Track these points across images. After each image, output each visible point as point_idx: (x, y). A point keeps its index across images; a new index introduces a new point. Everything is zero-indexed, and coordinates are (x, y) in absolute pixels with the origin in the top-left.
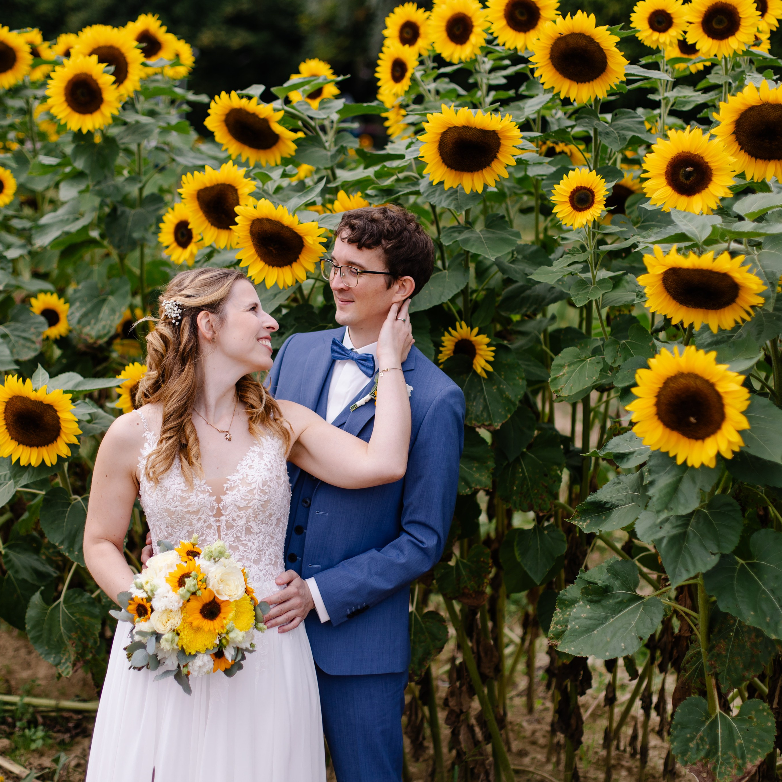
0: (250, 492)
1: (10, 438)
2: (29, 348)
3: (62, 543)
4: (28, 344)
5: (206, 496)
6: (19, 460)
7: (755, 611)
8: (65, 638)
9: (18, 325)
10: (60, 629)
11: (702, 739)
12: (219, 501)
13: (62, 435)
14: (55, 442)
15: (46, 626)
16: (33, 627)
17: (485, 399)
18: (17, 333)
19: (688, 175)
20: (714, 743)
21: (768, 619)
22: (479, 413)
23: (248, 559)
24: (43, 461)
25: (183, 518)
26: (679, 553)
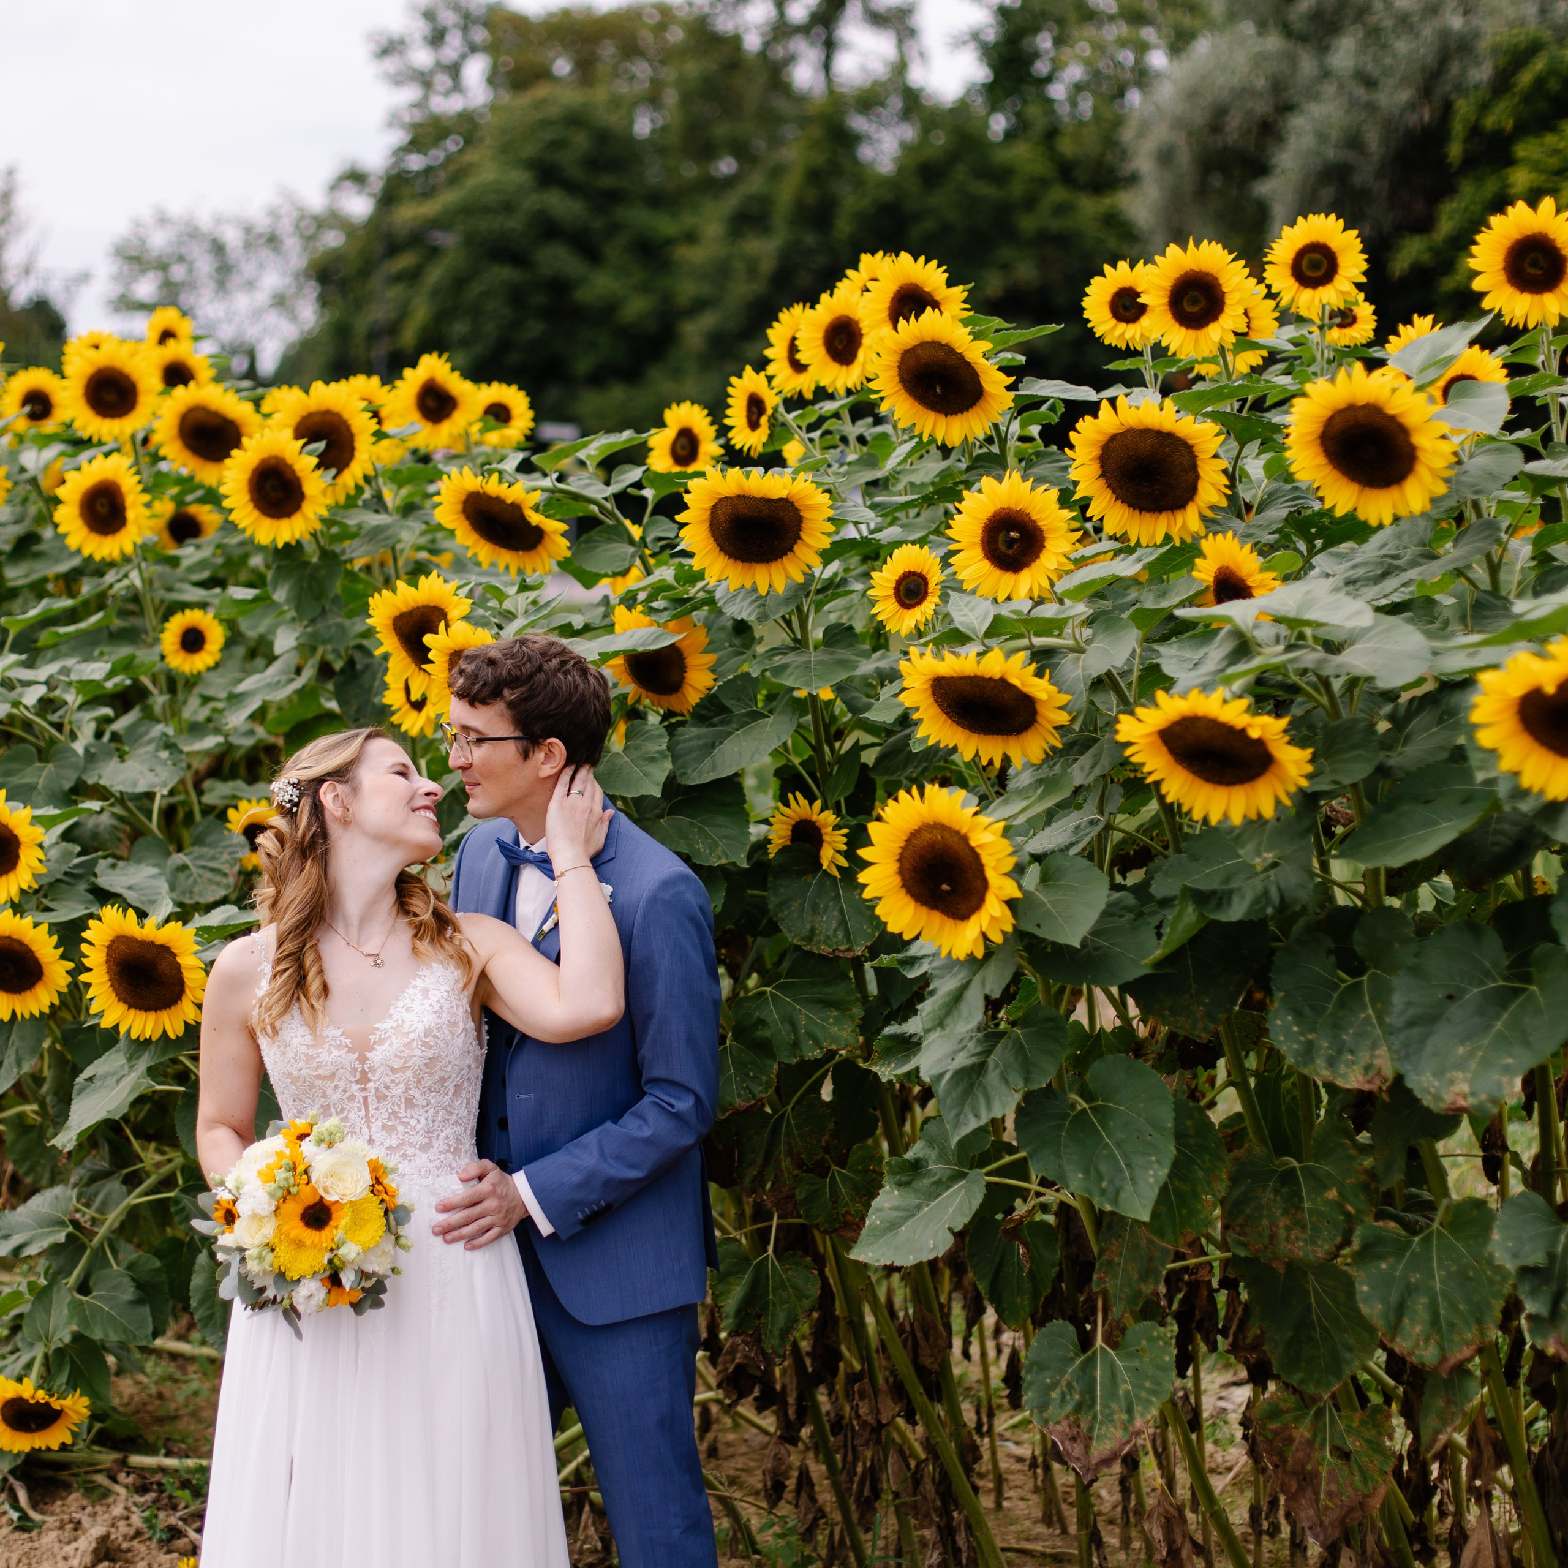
0: (408, 1045)
1: (117, 999)
2: (218, 884)
4: (218, 878)
5: (343, 1052)
7: (1086, 1173)
9: (205, 850)
11: (1069, 1385)
12: (363, 1059)
13: (187, 991)
14: (178, 1002)
17: (841, 911)
18: (202, 863)
19: (1011, 542)
20: (1090, 1390)
21: (1104, 1184)
22: (831, 933)
23: (411, 1144)
24: (165, 1032)
25: (312, 1086)
26: (969, 1091)
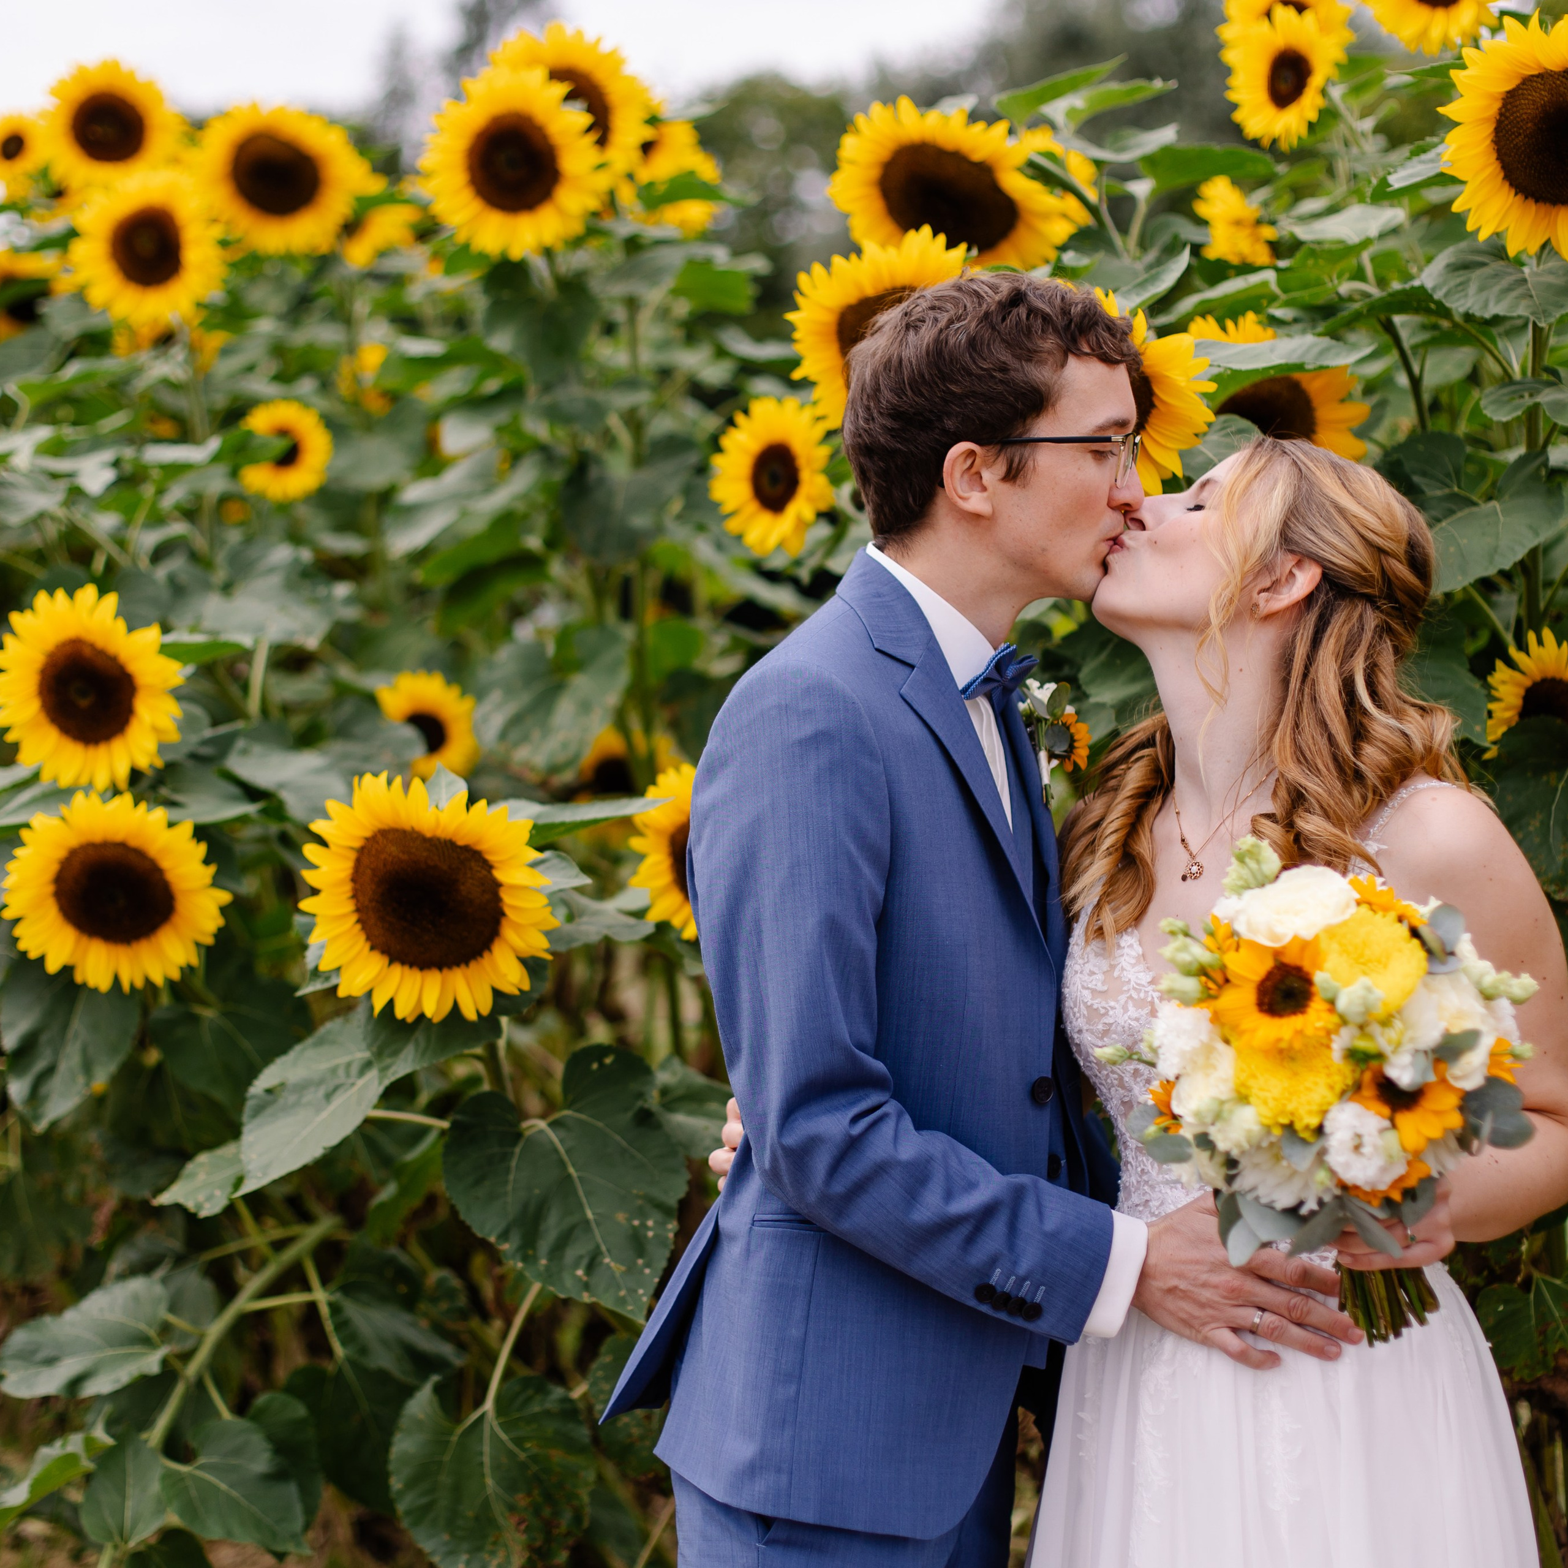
1: (368, 946)
3: (504, 1236)
6: (391, 1004)
8: (498, 1510)
10: (483, 1486)
13: (508, 932)
14: (486, 954)
15: (445, 1479)
16: (412, 1483)
24: (456, 1007)
